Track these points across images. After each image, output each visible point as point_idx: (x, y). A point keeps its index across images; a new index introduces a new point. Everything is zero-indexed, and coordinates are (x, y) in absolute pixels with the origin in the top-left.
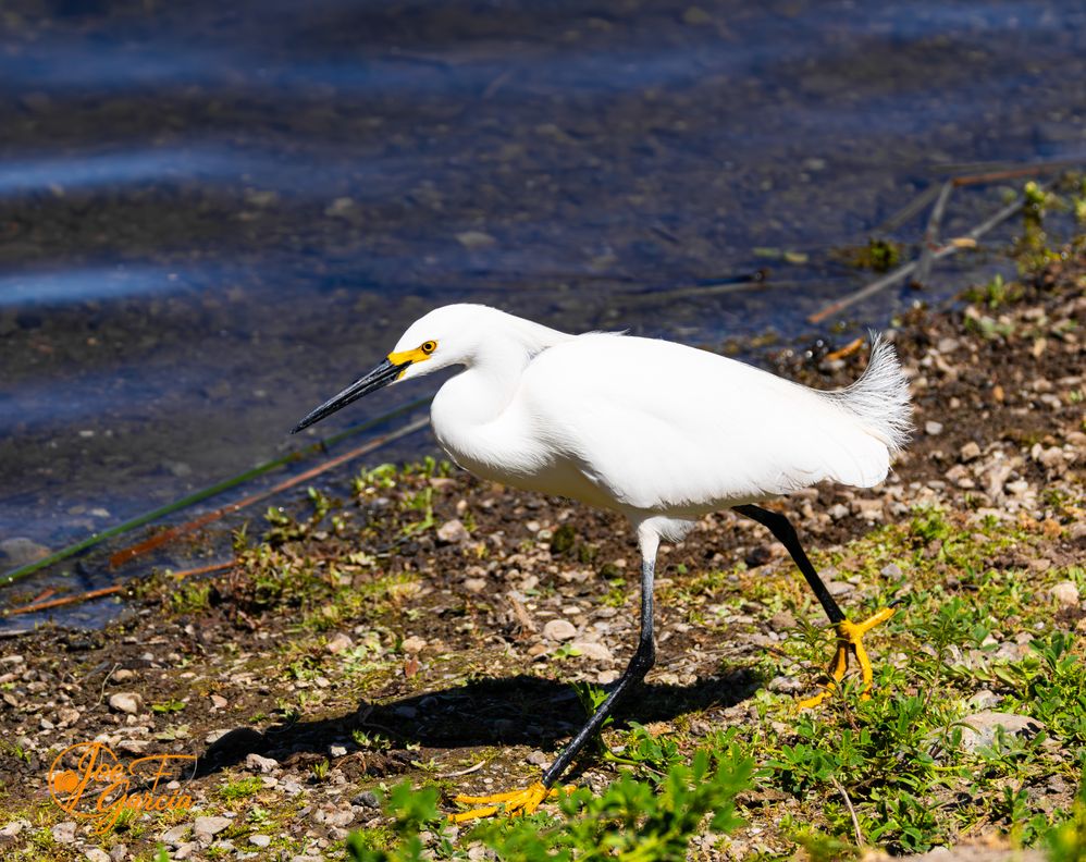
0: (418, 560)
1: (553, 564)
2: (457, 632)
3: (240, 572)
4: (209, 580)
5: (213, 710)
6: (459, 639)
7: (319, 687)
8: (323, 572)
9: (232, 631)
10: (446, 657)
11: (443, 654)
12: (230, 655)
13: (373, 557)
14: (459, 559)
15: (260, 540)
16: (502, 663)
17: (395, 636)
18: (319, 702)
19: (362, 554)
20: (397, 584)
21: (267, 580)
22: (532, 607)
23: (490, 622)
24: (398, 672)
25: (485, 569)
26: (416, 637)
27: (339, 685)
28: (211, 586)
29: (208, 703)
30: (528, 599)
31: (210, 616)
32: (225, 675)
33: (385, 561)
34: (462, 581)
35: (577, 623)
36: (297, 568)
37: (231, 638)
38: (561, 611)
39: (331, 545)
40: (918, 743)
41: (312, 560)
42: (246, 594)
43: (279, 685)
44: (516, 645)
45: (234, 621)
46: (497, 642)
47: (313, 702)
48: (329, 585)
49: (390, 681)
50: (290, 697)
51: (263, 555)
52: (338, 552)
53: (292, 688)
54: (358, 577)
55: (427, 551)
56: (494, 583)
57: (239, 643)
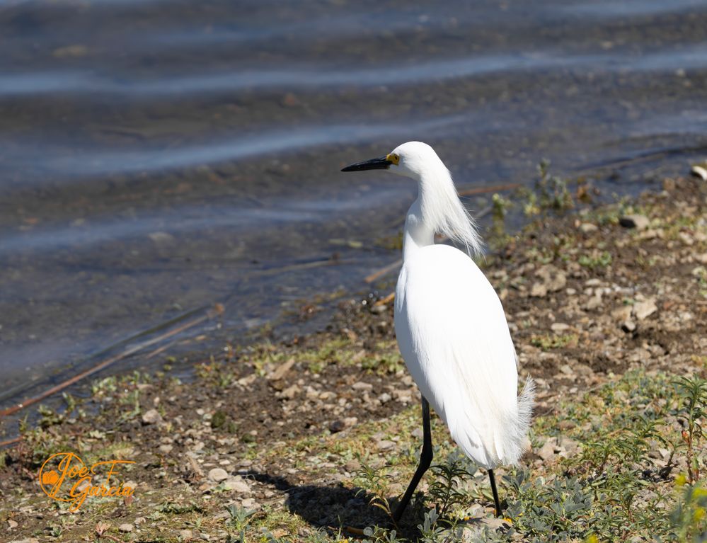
0: (131, 434)
1: (213, 435)
2: (155, 477)
3: (24, 444)
4: (5, 450)
5: (9, 529)
6: (157, 482)
7: (73, 514)
8: (74, 443)
9: (19, 481)
10: (150, 493)
11: (147, 491)
12: (19, 495)
13: (104, 433)
14: (156, 433)
15: (35, 425)
16: (184, 496)
17: (118, 481)
18: (74, 523)
19: (97, 432)
20: (119, 449)
21: (40, 449)
22: (201, 461)
23: (176, 471)
24: (121, 503)
25: (172, 438)
26: (131, 482)
27: (85, 512)
28: (6, 454)
29: (6, 525)
30: (198, 456)
31: (6, 472)
32: (16, 508)
33: (111, 436)
34: (158, 446)
35: (228, 470)
36: (58, 441)
37: (19, 485)
38: (218, 463)
39: (78, 426)
40: (436, 537)
41: (67, 436)
42: (28, 458)
43: (49, 513)
44: (192, 485)
45: (21, 474)
46: (180, 483)
47: (70, 523)
48: (77, 451)
49: (116, 508)
50: (56, 520)
51: (37, 434)
52: (83, 431)
53: (57, 514)
54: (95, 446)
55: (136, 428)
56: (177, 447)
57: (24, 488)
